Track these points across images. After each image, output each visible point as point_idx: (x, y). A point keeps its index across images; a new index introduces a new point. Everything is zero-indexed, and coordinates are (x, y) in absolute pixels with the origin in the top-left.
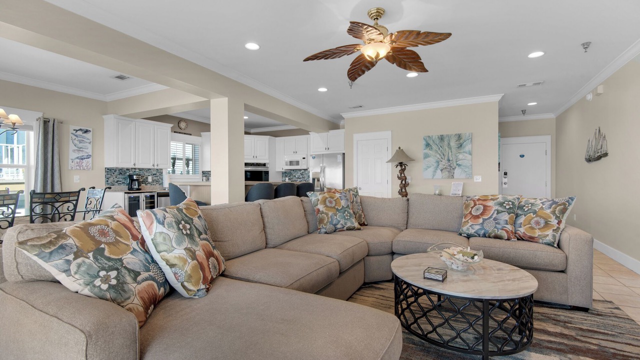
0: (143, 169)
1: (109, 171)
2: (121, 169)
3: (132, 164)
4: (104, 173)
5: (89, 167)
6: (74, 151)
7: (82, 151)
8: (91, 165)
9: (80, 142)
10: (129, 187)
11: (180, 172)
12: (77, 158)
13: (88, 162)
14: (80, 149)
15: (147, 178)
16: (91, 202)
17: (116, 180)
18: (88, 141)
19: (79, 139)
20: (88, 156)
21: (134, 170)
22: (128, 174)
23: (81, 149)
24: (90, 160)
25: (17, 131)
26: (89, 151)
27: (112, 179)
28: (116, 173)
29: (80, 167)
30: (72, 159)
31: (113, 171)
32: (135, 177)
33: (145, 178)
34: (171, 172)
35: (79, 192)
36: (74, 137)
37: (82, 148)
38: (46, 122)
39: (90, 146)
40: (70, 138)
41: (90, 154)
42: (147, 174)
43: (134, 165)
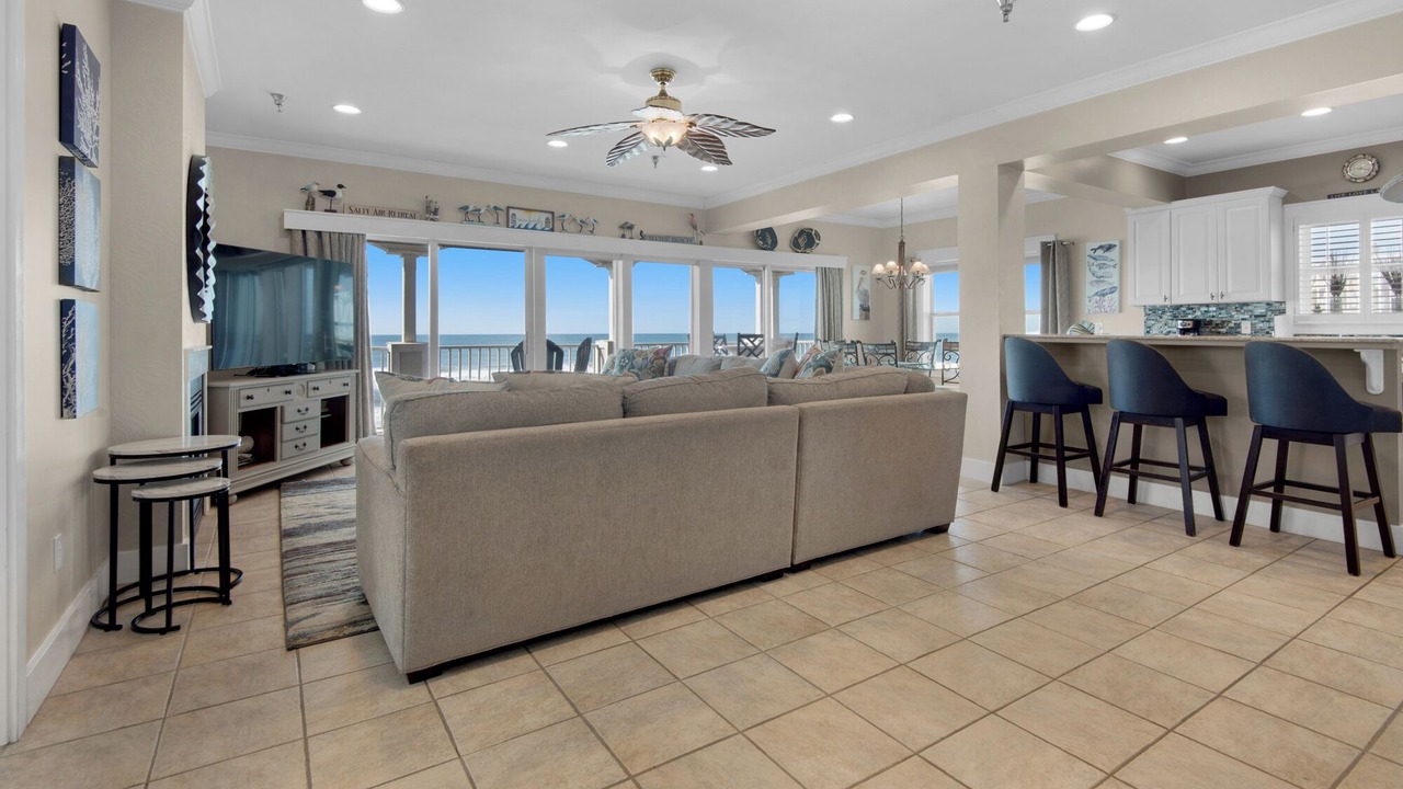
0: (1228, 304)
1: (1153, 311)
2: (1178, 307)
5: (1114, 307)
6: (1092, 283)
7: (1103, 281)
8: (1118, 303)
9: (1100, 268)
12: (1096, 294)
13: (1112, 299)
14: (1100, 279)
15: (1238, 325)
17: (1166, 331)
18: (1113, 264)
19: (1100, 262)
20: (1112, 288)
21: (1204, 309)
22: (1190, 316)
23: (1102, 279)
24: (1116, 295)
26: (1115, 281)
27: (1158, 328)
28: (1165, 317)
29: (1100, 308)
30: (1089, 297)
31: (1159, 312)
33: (1231, 325)
36: (1092, 261)
37: (1103, 277)
39: (1115, 272)
40: (1087, 264)
41: (1116, 285)
42: (1238, 316)
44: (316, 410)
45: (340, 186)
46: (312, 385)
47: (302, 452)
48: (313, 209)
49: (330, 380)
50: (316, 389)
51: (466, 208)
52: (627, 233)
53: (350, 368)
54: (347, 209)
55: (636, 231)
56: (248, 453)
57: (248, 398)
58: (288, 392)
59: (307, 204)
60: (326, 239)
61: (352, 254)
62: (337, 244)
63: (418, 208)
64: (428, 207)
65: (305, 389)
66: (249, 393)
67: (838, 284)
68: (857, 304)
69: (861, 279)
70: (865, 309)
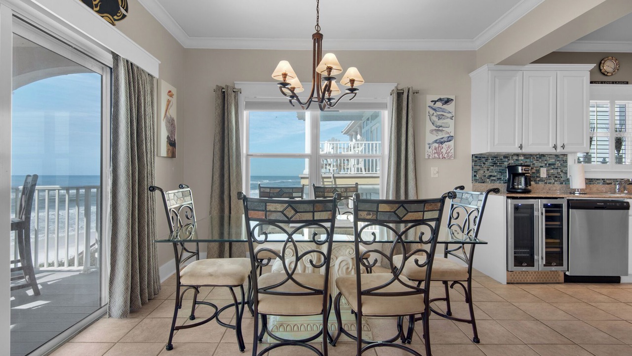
0: (531, 155)
1: (478, 159)
2: (496, 156)
3: (517, 145)
4: (470, 164)
5: (450, 154)
7: (442, 131)
8: (452, 151)
9: (439, 119)
10: (508, 187)
11: (601, 160)
12: (436, 141)
13: (449, 147)
14: (439, 129)
15: (538, 171)
16: (458, 213)
17: (488, 174)
18: (450, 115)
19: (439, 113)
20: (448, 137)
22: (506, 164)
23: (441, 128)
24: (452, 143)
25: (356, 93)
26: (451, 131)
27: (482, 172)
28: (487, 164)
29: (439, 154)
30: (429, 144)
31: (483, 159)
32: (520, 170)
33: (534, 171)
34: (582, 159)
35: (442, 201)
36: (432, 112)
37: (441, 126)
38: (399, 95)
40: (427, 114)
41: (452, 134)
42: (537, 164)
43: (521, 147)
67: (148, 99)
68: (164, 134)
69: (169, 101)
70: (172, 144)
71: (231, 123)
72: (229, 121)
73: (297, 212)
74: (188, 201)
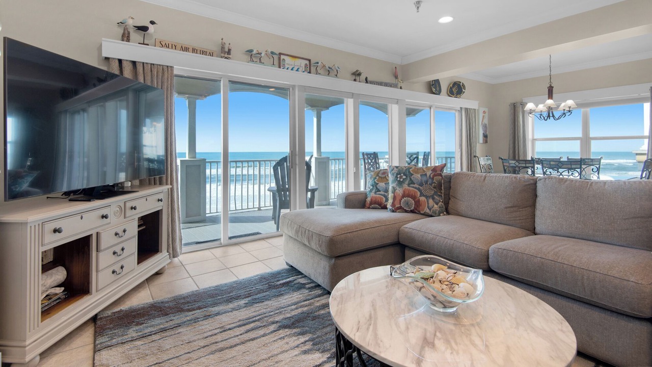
44: (133, 229)
45: (152, 23)
46: (129, 205)
47: (120, 275)
48: (128, 40)
49: (146, 197)
50: (134, 208)
51: (251, 51)
52: (357, 78)
53: (161, 184)
54: (158, 43)
55: (363, 77)
56: (59, 286)
57: (55, 231)
58: (104, 217)
59: (123, 36)
60: (140, 68)
61: (162, 83)
62: (149, 74)
63: (215, 48)
64: (223, 48)
65: (123, 210)
66: (57, 225)
67: (474, 119)
68: (481, 132)
69: (484, 116)
70: (485, 136)
71: (520, 123)
72: (518, 121)
73: (519, 164)
74: (490, 162)
